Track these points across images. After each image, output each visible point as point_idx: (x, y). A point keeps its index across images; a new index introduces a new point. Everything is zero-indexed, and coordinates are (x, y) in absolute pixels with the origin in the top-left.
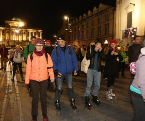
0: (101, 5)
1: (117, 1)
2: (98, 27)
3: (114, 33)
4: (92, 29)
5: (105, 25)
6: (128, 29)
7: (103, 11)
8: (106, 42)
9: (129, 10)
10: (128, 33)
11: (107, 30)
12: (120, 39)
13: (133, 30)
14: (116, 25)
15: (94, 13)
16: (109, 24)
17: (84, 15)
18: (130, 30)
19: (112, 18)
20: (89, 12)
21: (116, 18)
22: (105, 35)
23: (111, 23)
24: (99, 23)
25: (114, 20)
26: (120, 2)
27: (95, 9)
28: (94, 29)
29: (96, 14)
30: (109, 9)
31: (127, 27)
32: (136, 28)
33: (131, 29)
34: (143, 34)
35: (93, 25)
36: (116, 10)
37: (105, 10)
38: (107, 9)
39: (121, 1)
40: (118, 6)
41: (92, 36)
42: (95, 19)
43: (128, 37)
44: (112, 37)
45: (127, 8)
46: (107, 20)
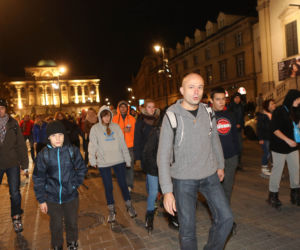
0: (222, 17)
1: (260, 3)
2: (220, 63)
3: (257, 71)
4: (206, 67)
5: (236, 56)
6: (291, 58)
7: (227, 27)
9: (289, 19)
10: (292, 68)
11: (240, 64)
12: (273, 82)
14: (260, 54)
15: (208, 33)
16: (243, 53)
17: (187, 40)
19: (249, 39)
20: (198, 33)
21: (259, 38)
22: (238, 76)
23: (247, 50)
24: (221, 52)
25: (255, 42)
26: (266, 5)
27: (209, 25)
28: (211, 65)
29: (213, 35)
31: (289, 55)
35: (208, 59)
36: (257, 21)
37: (232, 25)
38: (236, 23)
39: (269, 2)
40: (261, 14)
42: (212, 46)
43: (293, 76)
44: (253, 79)
45: (283, 14)
46: (238, 45)
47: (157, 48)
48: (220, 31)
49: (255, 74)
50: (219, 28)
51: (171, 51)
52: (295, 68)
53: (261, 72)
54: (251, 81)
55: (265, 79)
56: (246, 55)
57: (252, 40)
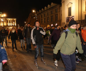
0: (52, 4)
1: (62, 1)
2: (51, 16)
4: (47, 18)
5: (55, 15)
7: (53, 7)
11: (56, 17)
13: (72, 17)
14: (62, 15)
15: (48, 8)
16: (57, 14)
17: (42, 9)
19: (59, 11)
20: (45, 8)
22: (56, 20)
23: (58, 13)
24: (52, 13)
25: (61, 12)
26: (64, 2)
27: (49, 6)
28: (49, 17)
29: (50, 9)
31: (69, 16)
32: (74, 16)
33: (71, 17)
34: (78, 20)
35: (48, 15)
36: (61, 6)
38: (56, 6)
40: (62, 4)
41: (48, 22)
42: (49, 11)
44: (60, 21)
45: (68, 5)
46: (56, 12)
47: (34, 11)
48: (51, 8)
49: (60, 20)
50: (51, 7)
51: (38, 12)
52: (70, 19)
53: (62, 20)
54: (59, 22)
55: (63, 22)
56: (58, 15)
57: (60, 11)
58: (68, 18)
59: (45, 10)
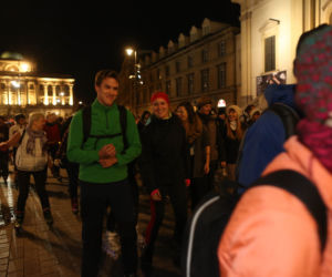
0: (207, 23)
1: (243, 13)
2: (202, 72)
3: (238, 83)
4: (188, 76)
5: (218, 66)
6: (268, 73)
7: (211, 35)
8: (222, 104)
9: (269, 34)
10: (269, 83)
11: (222, 76)
12: (251, 97)
13: (278, 76)
14: (240, 66)
15: (192, 41)
16: (225, 64)
17: (171, 44)
18: (271, 76)
19: (232, 50)
20: (182, 38)
21: (240, 51)
22: (219, 87)
23: (230, 60)
24: (204, 61)
25: (237, 53)
26: (249, 16)
27: (194, 30)
28: (193, 74)
29: (198, 41)
30: (225, 32)
32: (285, 72)
33: (275, 73)
35: (190, 66)
36: (239, 32)
39: (251, 13)
40: (243, 24)
41: (189, 92)
42: (195, 53)
45: (263, 29)
46: (221, 55)
47: (129, 52)
49: (235, 86)
50: (204, 34)
53: (240, 85)
54: (232, 94)
55: (244, 94)
56: (228, 65)
57: (234, 51)
58: (264, 78)
59: (181, 45)
